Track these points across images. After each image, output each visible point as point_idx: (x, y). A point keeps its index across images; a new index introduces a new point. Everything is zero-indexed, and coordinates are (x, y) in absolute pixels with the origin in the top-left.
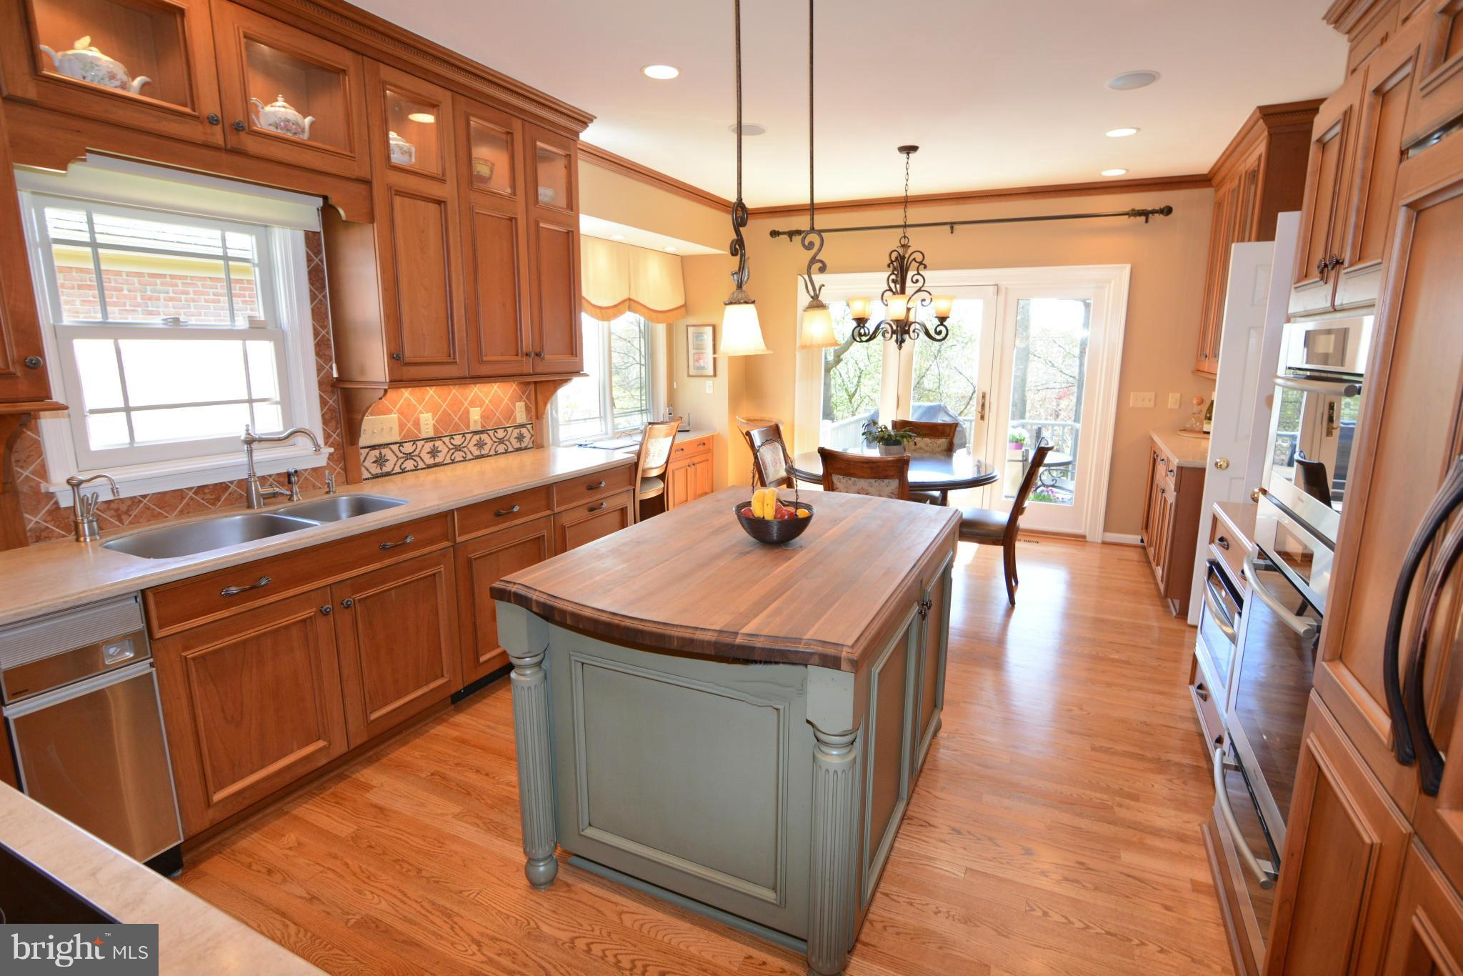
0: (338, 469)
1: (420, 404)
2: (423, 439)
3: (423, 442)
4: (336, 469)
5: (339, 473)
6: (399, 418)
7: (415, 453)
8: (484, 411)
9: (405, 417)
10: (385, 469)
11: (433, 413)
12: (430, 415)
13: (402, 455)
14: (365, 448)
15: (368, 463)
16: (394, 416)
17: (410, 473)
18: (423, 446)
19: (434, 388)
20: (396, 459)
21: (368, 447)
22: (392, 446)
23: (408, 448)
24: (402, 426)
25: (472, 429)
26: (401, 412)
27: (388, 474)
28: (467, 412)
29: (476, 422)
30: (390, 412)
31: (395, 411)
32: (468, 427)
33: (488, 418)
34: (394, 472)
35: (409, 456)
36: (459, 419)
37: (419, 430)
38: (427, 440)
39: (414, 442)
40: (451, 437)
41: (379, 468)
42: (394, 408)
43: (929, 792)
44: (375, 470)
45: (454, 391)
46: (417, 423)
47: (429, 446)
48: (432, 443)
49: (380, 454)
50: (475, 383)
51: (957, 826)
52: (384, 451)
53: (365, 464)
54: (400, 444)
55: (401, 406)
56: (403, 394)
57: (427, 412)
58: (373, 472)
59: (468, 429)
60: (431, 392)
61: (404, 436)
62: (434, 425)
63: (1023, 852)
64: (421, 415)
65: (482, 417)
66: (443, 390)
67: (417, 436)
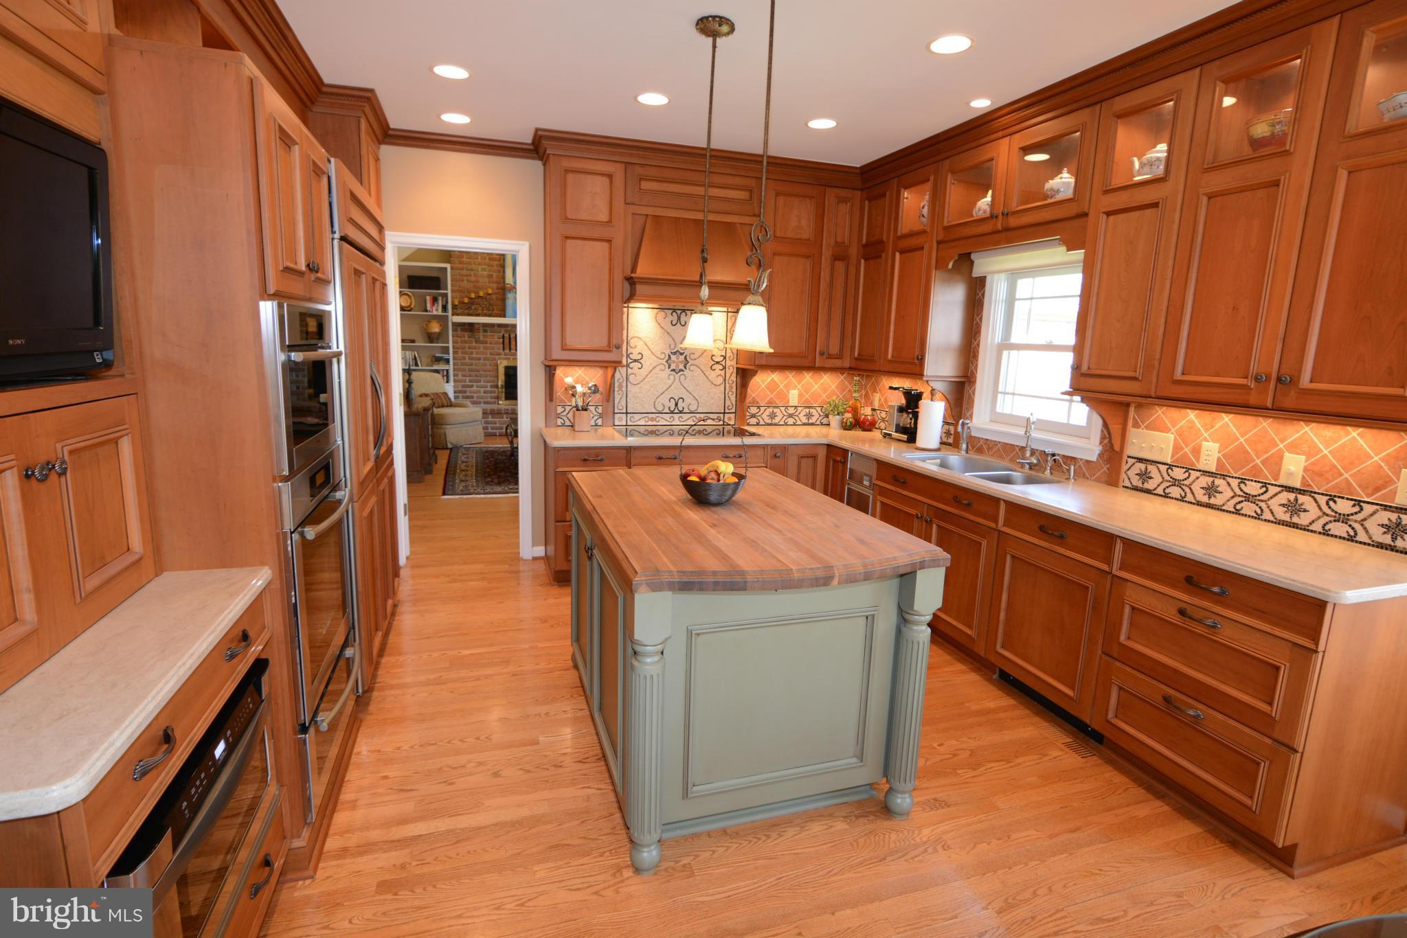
0: (1105, 469)
1: (1206, 430)
2: (1200, 471)
3: (1198, 474)
4: (1103, 468)
5: (1104, 472)
6: (1175, 440)
7: (1185, 482)
8: (1314, 464)
9: (1183, 440)
10: (1146, 486)
11: (1221, 445)
12: (1217, 445)
13: (1169, 478)
14: (1133, 458)
15: (1132, 473)
16: (1171, 437)
17: (1174, 501)
18: (1198, 478)
19: (1231, 416)
20: (1161, 480)
21: (1135, 458)
22: (1160, 466)
23: (1178, 474)
24: (1177, 448)
25: (1282, 481)
26: (1180, 433)
27: (1148, 492)
28: (1280, 457)
29: (1291, 474)
30: (1167, 430)
31: (1173, 430)
32: (1276, 477)
33: (1320, 475)
34: (1155, 492)
35: (1176, 483)
36: (1263, 462)
37: (1198, 459)
38: (1206, 473)
39: (1188, 470)
40: (1243, 481)
41: (1140, 482)
42: (1174, 427)
43: (598, 789)
44: (1137, 482)
45: (1265, 426)
46: (1197, 451)
47: (1205, 481)
48: (1211, 479)
49: (1146, 469)
50: (1307, 421)
51: (560, 770)
52: (1151, 468)
53: (1129, 472)
54: (1170, 467)
55: (1181, 427)
56: (1188, 415)
57: (1213, 442)
58: (1134, 484)
59: (1276, 480)
60: (1226, 420)
61: (1177, 460)
62: (1219, 459)
63: (500, 773)
64: (1205, 443)
65: (1306, 470)
66: (1248, 421)
67: (1193, 464)
